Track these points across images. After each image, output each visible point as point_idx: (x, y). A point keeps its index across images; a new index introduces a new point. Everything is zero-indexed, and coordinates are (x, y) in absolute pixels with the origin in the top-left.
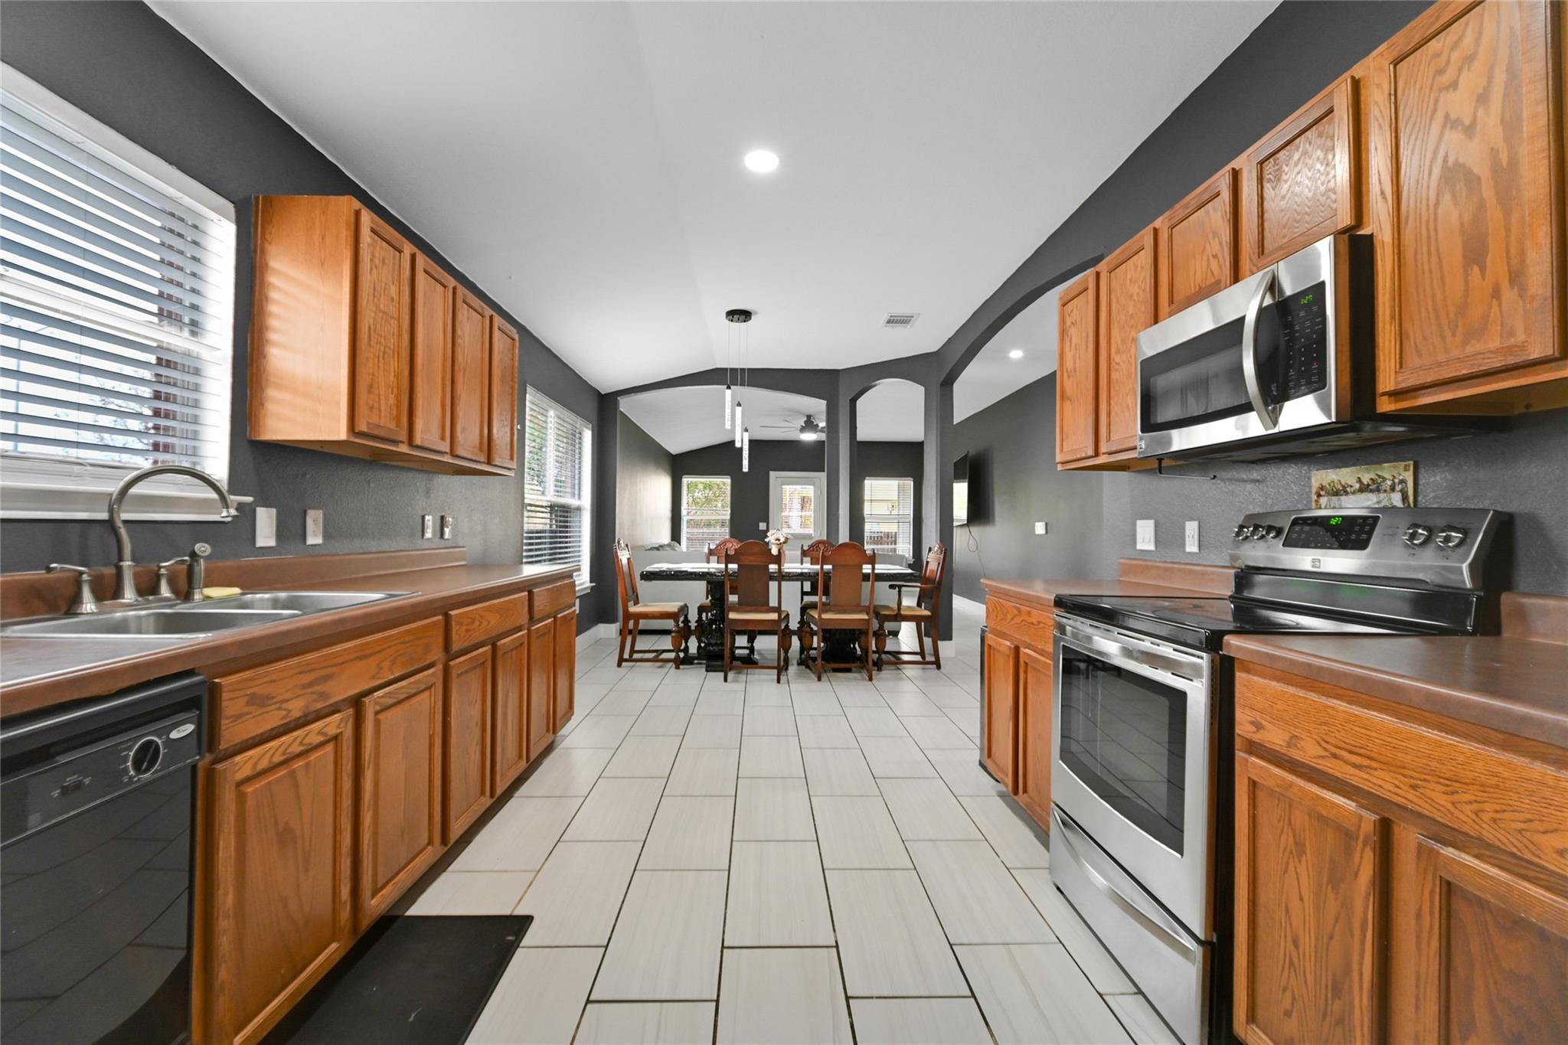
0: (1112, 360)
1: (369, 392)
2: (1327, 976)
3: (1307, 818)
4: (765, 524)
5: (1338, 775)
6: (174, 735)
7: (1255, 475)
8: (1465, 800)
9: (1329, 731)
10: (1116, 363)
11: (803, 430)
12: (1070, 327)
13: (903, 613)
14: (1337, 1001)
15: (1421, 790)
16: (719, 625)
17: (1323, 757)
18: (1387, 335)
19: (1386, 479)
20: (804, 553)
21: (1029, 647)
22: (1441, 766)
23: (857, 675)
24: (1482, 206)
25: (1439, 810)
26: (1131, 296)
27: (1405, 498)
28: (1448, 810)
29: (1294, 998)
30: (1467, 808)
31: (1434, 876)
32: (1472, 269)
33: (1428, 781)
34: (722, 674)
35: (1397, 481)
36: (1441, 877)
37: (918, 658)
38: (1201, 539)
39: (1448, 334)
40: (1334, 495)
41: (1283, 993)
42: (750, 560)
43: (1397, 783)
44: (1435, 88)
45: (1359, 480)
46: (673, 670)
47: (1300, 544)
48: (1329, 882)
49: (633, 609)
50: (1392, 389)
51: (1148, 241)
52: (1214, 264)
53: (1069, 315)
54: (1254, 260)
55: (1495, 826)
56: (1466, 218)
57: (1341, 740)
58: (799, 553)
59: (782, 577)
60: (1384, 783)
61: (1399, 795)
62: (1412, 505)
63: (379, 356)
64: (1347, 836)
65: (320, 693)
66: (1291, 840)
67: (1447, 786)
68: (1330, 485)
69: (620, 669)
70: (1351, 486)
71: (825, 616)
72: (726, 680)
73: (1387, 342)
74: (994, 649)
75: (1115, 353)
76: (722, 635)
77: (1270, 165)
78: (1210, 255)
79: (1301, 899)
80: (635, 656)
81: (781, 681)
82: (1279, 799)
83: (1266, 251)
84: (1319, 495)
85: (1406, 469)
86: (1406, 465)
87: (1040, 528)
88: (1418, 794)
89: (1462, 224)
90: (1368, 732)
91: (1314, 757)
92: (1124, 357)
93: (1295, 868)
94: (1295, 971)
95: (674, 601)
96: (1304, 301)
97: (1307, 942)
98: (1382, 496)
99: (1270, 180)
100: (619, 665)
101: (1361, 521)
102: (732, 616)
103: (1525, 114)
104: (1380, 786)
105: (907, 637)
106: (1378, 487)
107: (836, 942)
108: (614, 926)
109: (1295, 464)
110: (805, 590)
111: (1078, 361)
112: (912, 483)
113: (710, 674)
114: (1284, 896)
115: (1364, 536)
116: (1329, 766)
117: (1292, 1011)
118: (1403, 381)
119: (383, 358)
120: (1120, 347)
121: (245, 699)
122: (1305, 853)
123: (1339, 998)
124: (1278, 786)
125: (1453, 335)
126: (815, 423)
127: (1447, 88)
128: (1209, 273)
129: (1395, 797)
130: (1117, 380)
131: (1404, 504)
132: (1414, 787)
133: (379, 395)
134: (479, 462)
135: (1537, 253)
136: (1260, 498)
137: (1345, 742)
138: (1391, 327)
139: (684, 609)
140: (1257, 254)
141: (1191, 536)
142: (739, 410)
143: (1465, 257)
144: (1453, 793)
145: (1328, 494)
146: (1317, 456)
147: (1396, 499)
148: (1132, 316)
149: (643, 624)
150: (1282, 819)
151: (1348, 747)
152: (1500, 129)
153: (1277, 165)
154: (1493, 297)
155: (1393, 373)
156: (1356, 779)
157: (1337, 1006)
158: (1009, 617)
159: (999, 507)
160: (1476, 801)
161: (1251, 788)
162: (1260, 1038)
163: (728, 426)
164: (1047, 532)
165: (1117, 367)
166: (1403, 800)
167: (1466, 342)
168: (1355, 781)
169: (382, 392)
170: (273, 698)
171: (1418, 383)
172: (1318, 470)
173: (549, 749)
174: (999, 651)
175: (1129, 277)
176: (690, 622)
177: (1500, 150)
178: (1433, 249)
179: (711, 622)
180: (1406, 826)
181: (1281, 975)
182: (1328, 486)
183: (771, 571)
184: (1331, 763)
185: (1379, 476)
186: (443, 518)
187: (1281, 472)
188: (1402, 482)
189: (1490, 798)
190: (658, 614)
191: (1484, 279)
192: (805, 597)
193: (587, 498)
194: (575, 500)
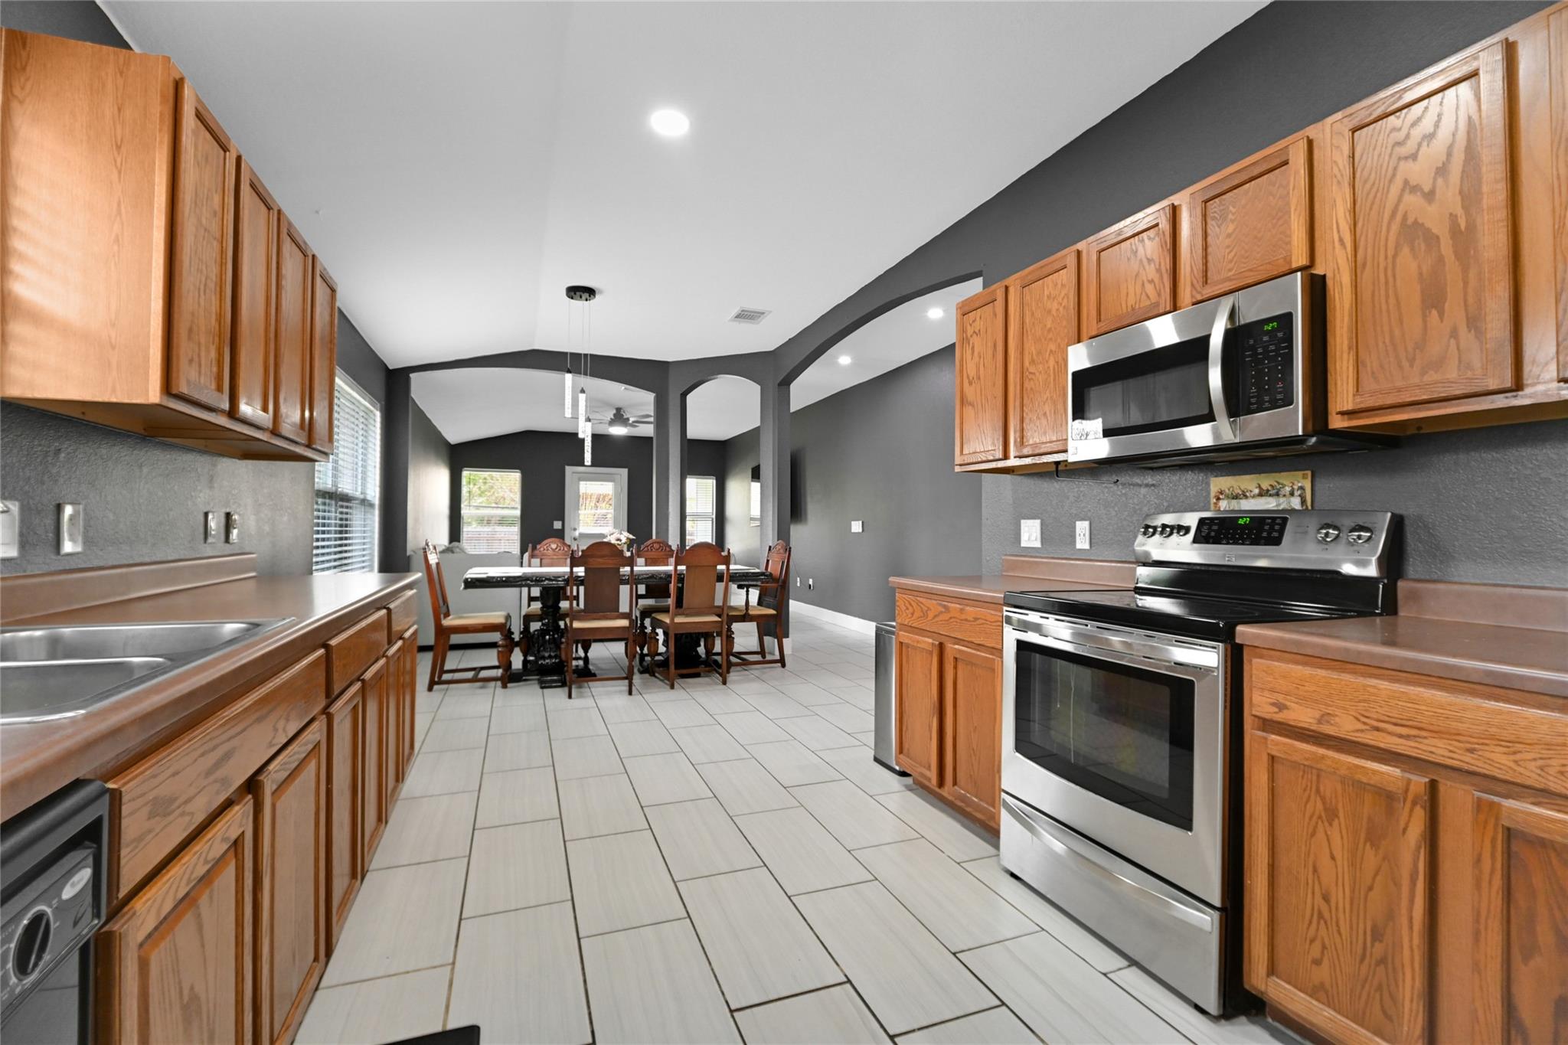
0: (1025, 370)
1: (190, 338)
2: (1365, 923)
3: (1339, 787)
4: (560, 523)
5: (1382, 745)
6: (68, 893)
7: (1149, 480)
8: (1529, 758)
9: (1370, 707)
10: (1030, 373)
11: (612, 423)
12: (971, 336)
13: (751, 612)
14: (1377, 944)
15: (1480, 753)
16: (553, 635)
17: (1362, 731)
18: (1345, 363)
19: (1285, 485)
21: (958, 641)
22: (1502, 731)
23: (707, 679)
24: (1441, 259)
25: (1500, 769)
26: (1049, 311)
27: (1303, 502)
28: (1510, 767)
29: (1324, 947)
30: (1532, 765)
31: (1496, 826)
32: (1430, 312)
33: (1486, 744)
34: (566, 689)
35: (1296, 487)
36: (1503, 825)
37: (758, 658)
38: (1093, 537)
39: (1406, 364)
40: (1233, 498)
41: (1310, 944)
42: (598, 563)
43: (1451, 748)
44: (1394, 156)
45: (1259, 487)
46: (500, 691)
47: (1211, 541)
48: (1368, 839)
49: (445, 623)
50: (1350, 408)
51: (1071, 261)
52: (1149, 288)
53: (971, 325)
54: (1199, 289)
55: (1563, 778)
56: (1424, 269)
57: (1384, 715)
60: (1437, 750)
61: (1453, 759)
62: (1310, 508)
63: (199, 289)
64: (1387, 798)
65: (223, 779)
66: (1320, 806)
67: (1508, 747)
68: (1229, 490)
69: (431, 693)
70: (1251, 491)
72: (570, 697)
73: (1345, 368)
74: (908, 646)
75: (1030, 363)
77: (1215, 205)
78: (1145, 281)
79: (1333, 858)
80: (446, 677)
81: (633, 693)
82: (1304, 772)
83: (1209, 281)
84: (1218, 499)
85: (1304, 477)
86: (1304, 474)
87: (856, 527)
88: (1475, 756)
89: (1421, 274)
90: (1417, 706)
91: (1353, 731)
92: (1041, 367)
93: (1326, 832)
94: (1326, 922)
95: (495, 611)
96: (1269, 327)
97: (1341, 897)
98: (1282, 500)
99: (1214, 218)
100: (430, 689)
101: (1270, 521)
102: (577, 624)
103: (1485, 189)
104: (1431, 752)
105: (745, 637)
106: (1277, 492)
107: (846, 976)
108: (590, 1014)
109: (1192, 471)
110: (639, 593)
111: (982, 368)
112: (715, 481)
113: (547, 690)
114: (1312, 856)
115: (1275, 534)
116: (1369, 738)
117: (1322, 959)
118: (1361, 402)
119: (205, 294)
120: (1035, 357)
121: (146, 810)
122: (1337, 816)
123: (1381, 941)
124: (1307, 759)
125: (1412, 366)
126: (625, 417)
127: (1406, 158)
128: (1144, 296)
129: (1451, 761)
130: (1031, 389)
131: (1302, 506)
132: (1471, 751)
133: (199, 344)
134: (296, 443)
135: (1496, 303)
136: (1156, 500)
137: (1389, 716)
138: (1349, 356)
139: (507, 620)
140: (1201, 283)
141: (1082, 535)
142: (582, 397)
143: (1423, 301)
144: (1515, 753)
145: (1227, 497)
146: (1216, 464)
147: (1295, 503)
148: (1050, 330)
149: (455, 639)
150: (1309, 788)
151: (1394, 720)
152: (1459, 198)
153: (1224, 205)
154: (1451, 337)
155: (1351, 395)
156: (1403, 747)
157: (1378, 949)
158: (931, 615)
159: (813, 507)
160: (1541, 758)
161: (1270, 762)
162: (1285, 989)
163: (568, 414)
164: (863, 531)
165: (1030, 376)
166: (1458, 763)
167: (1423, 373)
168: (1400, 750)
169: (203, 341)
170: (176, 799)
171: (1377, 404)
172: (1216, 476)
174: (915, 648)
175: (1046, 293)
176: (513, 633)
177: (1459, 215)
178: (1391, 292)
179: (542, 632)
180: (1453, 784)
181: (1308, 928)
182: (1227, 491)
183: (621, 573)
184: (1372, 735)
185: (1278, 483)
186: (228, 515)
187: (1177, 478)
188: (1302, 488)
189: (1556, 754)
190: (481, 627)
191: (1442, 321)
192: (640, 601)
193: (374, 493)
194: (358, 494)
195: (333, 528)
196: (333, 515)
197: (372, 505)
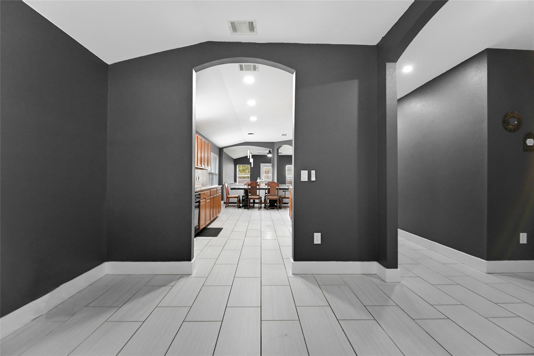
13: (286, 197)
16: (247, 199)
20: (266, 184)
34: (247, 209)
42: (253, 185)
46: (237, 208)
49: (228, 196)
58: (265, 184)
59: (260, 189)
71: (268, 197)
76: (247, 202)
80: (228, 206)
81: (260, 210)
95: (237, 194)
100: (226, 208)
102: (249, 197)
110: (266, 192)
113: (245, 209)
126: (271, 152)
139: (239, 196)
173: (217, 217)
176: (240, 199)
179: (245, 199)
183: (257, 187)
190: (234, 197)
193: (217, 172)
194: (215, 173)
195: (211, 179)
196: (211, 177)
197: (217, 175)
